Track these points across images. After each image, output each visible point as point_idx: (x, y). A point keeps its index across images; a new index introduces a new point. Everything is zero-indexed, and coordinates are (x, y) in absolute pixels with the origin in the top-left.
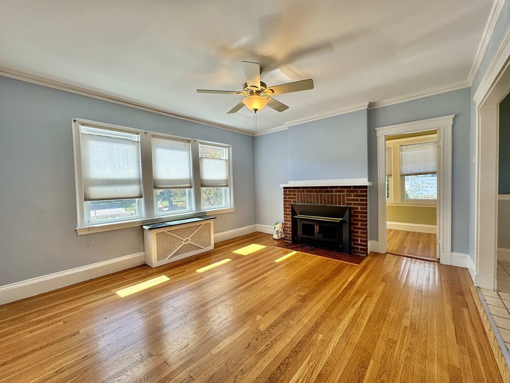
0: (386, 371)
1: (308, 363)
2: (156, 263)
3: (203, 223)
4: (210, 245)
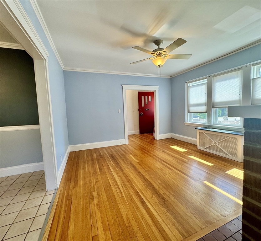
2: (199, 147)
3: (230, 136)
4: (236, 156)
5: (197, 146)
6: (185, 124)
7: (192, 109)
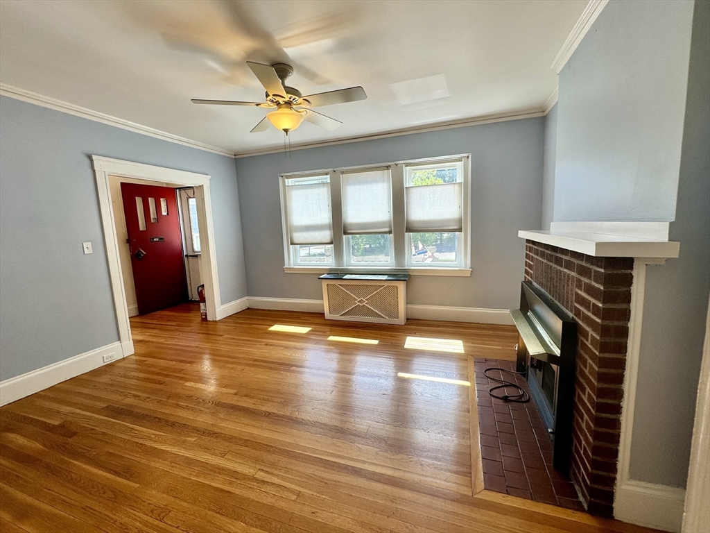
0: (116, 497)
1: (154, 434)
2: (328, 316)
3: (386, 284)
4: (397, 317)
5: (324, 314)
6: (286, 272)
7: (298, 237)
